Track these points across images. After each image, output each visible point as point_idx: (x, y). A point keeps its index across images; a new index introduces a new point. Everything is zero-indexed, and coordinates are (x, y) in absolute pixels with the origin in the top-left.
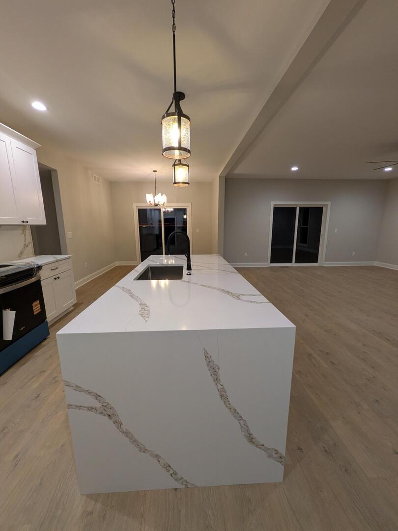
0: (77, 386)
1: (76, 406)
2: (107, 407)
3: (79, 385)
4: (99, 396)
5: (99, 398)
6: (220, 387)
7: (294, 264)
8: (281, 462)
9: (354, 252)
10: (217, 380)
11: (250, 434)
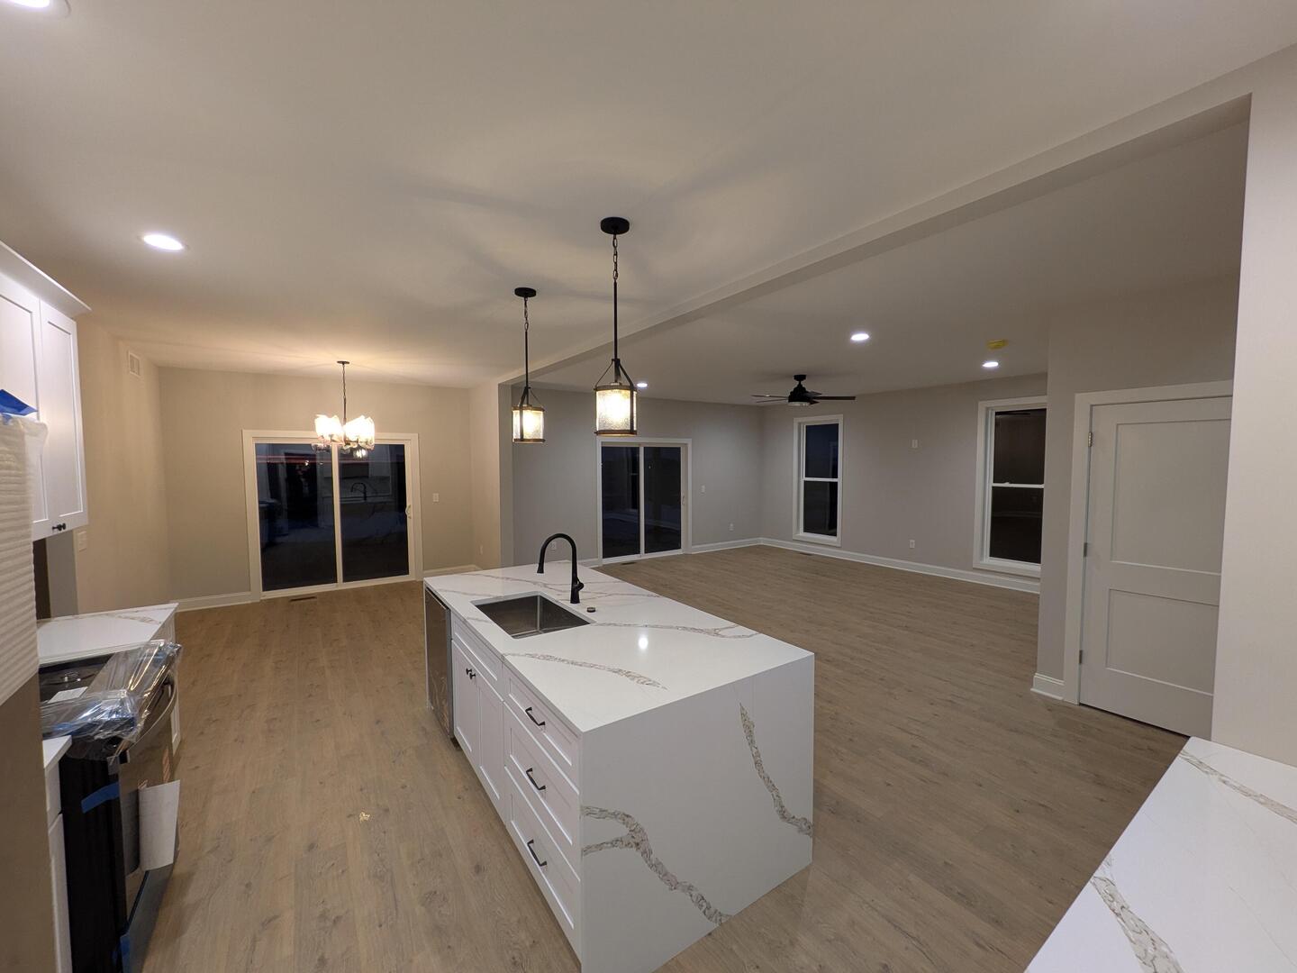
0: (601, 811)
1: (597, 846)
2: (636, 830)
3: (603, 808)
4: (628, 816)
5: (627, 819)
6: (755, 750)
7: (643, 556)
8: (809, 834)
9: (732, 525)
10: (752, 742)
11: (782, 807)
